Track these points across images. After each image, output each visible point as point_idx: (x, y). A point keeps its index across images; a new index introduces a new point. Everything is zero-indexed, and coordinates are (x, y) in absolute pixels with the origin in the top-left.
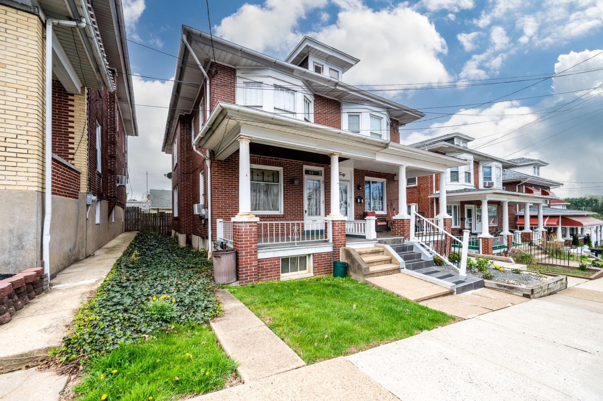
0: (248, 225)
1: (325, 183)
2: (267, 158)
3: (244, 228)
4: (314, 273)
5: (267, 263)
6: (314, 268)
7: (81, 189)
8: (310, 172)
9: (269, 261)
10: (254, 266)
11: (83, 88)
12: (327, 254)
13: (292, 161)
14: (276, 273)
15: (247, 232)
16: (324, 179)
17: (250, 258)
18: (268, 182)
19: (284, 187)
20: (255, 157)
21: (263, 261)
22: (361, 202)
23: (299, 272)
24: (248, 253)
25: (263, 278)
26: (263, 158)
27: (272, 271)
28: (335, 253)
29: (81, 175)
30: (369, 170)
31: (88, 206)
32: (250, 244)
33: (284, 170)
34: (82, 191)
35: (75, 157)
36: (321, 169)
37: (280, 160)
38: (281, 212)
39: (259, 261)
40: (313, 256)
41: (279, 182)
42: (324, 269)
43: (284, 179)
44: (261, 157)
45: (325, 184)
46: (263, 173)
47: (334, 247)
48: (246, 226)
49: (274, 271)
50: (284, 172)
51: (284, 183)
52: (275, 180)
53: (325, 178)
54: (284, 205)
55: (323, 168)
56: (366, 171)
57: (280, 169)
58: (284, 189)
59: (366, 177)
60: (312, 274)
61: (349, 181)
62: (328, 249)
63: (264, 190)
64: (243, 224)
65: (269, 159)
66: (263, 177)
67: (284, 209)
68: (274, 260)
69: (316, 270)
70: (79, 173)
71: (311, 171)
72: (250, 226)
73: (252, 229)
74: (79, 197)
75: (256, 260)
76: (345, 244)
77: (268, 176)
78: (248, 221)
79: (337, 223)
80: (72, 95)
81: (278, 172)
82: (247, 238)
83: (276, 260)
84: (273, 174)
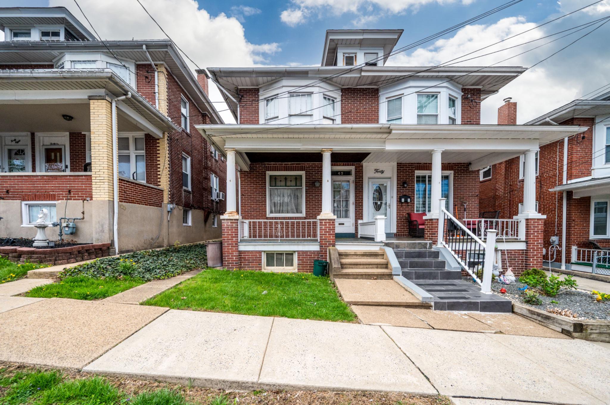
0: (230, 221)
1: (356, 182)
2: (288, 164)
3: (226, 224)
4: (298, 269)
5: (249, 255)
6: (298, 264)
7: (164, 201)
8: (339, 173)
9: (251, 253)
10: (235, 256)
11: (164, 133)
12: (314, 252)
13: (316, 164)
14: (257, 265)
15: (229, 227)
16: (354, 180)
17: (231, 249)
18: (291, 186)
19: (306, 190)
20: (277, 164)
21: (245, 253)
22: (406, 201)
23: (285, 267)
24: (229, 244)
25: (246, 267)
26: (285, 164)
27: (253, 262)
28: (323, 252)
29: (164, 192)
30: (422, 162)
31: (169, 212)
32: (231, 237)
33: (306, 173)
34: (165, 202)
35: (161, 180)
36: (352, 168)
37: (302, 164)
38: (304, 215)
39: (240, 252)
40: (298, 253)
41: (301, 186)
42: (310, 267)
43: (306, 182)
44: (282, 164)
45: (355, 184)
46: (286, 179)
47: (320, 246)
48: (228, 223)
49: (256, 262)
50: (306, 175)
51: (306, 186)
52: (298, 184)
53: (356, 177)
54: (306, 208)
55: (354, 167)
56: (417, 164)
57: (303, 173)
58: (306, 192)
59: (416, 171)
60: (296, 271)
61: (390, 178)
62: (315, 247)
63: (289, 194)
64: (225, 221)
65: (290, 164)
66: (286, 182)
67: (306, 211)
68: (255, 253)
69: (301, 266)
70: (162, 191)
71: (341, 172)
72: (231, 223)
73: (233, 225)
74: (162, 206)
75: (236, 251)
76: (335, 244)
77: (291, 181)
78: (229, 218)
79: (323, 222)
80: (158, 139)
81: (301, 176)
82: (229, 232)
83: (257, 253)
84: (296, 179)
